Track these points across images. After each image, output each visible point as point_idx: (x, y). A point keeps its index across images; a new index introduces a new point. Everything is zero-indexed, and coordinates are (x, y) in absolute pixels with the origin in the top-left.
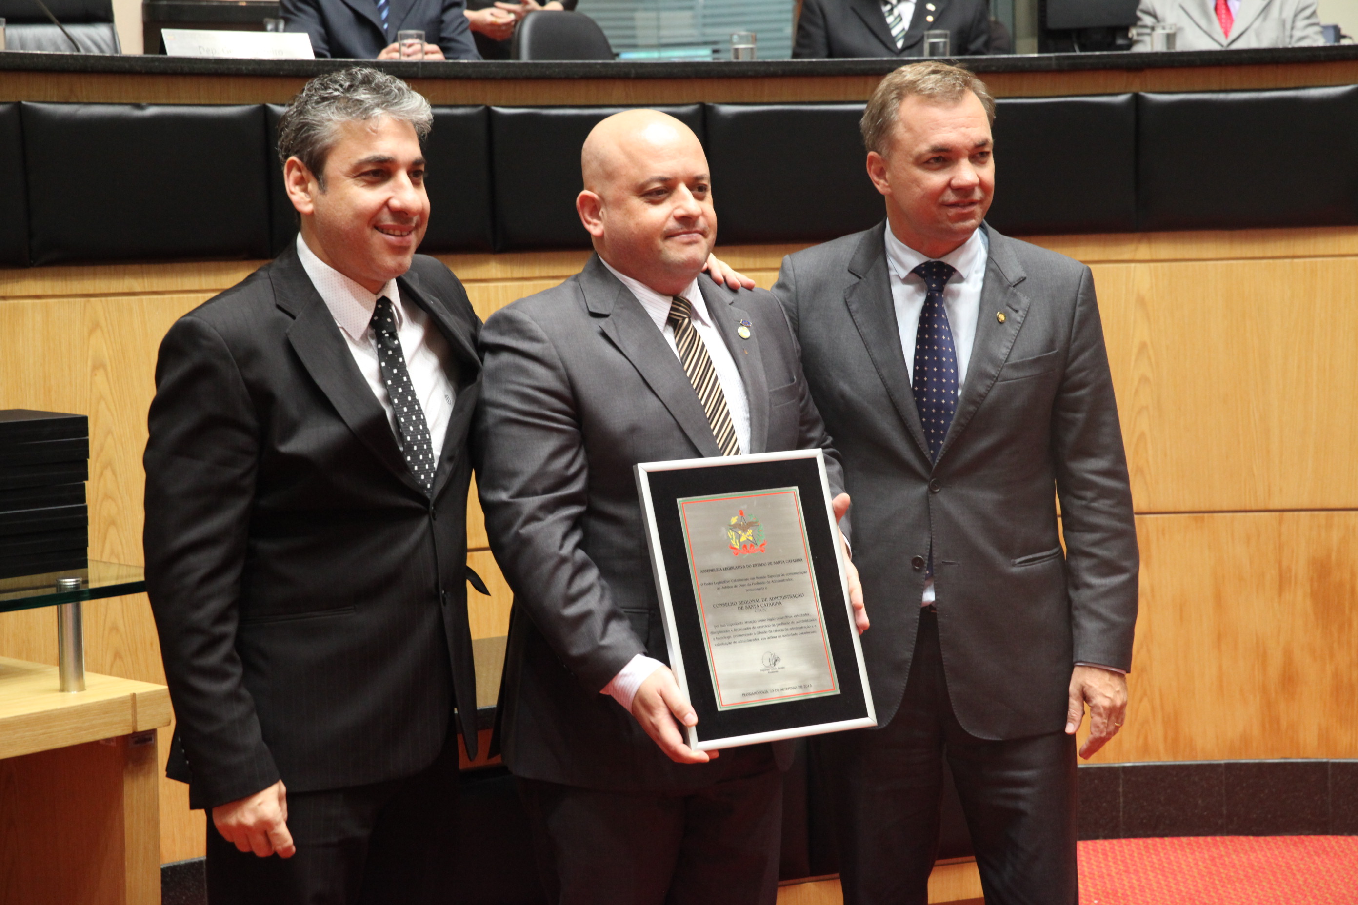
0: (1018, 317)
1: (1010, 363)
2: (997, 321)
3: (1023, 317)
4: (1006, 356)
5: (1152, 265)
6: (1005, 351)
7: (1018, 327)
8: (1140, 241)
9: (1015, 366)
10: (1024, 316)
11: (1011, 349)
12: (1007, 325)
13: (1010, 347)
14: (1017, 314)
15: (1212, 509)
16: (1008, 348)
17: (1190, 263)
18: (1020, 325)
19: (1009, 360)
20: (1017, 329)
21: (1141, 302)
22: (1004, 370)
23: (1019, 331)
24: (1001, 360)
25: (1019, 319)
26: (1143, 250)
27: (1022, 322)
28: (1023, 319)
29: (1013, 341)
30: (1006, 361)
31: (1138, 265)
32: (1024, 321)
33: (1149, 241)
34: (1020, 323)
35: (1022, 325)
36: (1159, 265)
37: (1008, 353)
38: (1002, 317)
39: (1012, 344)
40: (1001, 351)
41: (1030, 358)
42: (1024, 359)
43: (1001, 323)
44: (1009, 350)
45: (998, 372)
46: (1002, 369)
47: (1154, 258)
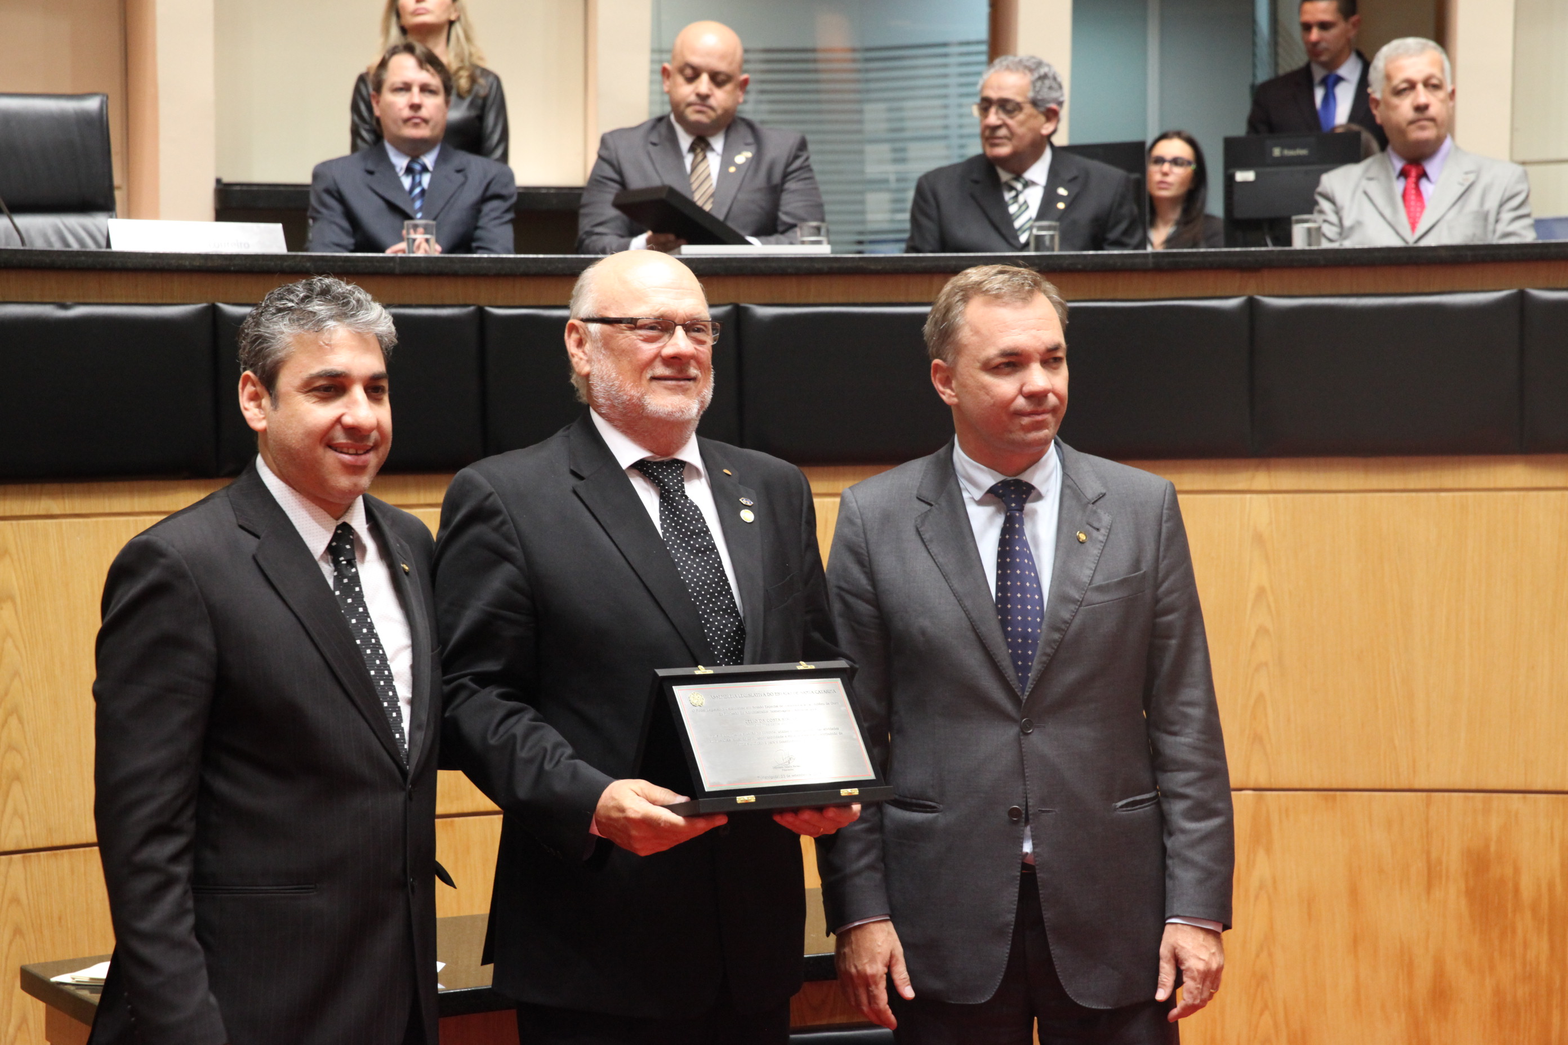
0: (1100, 536)
1: (1094, 585)
2: (1077, 541)
3: (1104, 535)
4: (1090, 578)
5: (1271, 496)
6: (1090, 572)
7: (1100, 546)
8: (1257, 468)
9: (1100, 589)
10: (1107, 534)
11: (1095, 571)
12: (1087, 544)
13: (1094, 568)
14: (1098, 533)
15: (1345, 787)
16: (1091, 569)
17: (1317, 496)
18: (1103, 544)
19: (1093, 582)
20: (1099, 549)
21: (1259, 539)
22: (1089, 593)
23: (1102, 550)
24: (1085, 582)
25: (1101, 538)
26: (1262, 479)
27: (1104, 541)
28: (1106, 538)
29: (1096, 562)
30: (1090, 584)
31: (1255, 496)
32: (1107, 540)
33: (1268, 468)
34: (1102, 542)
35: (1105, 545)
36: (1280, 496)
37: (1091, 575)
38: (1082, 537)
39: (1095, 565)
40: (1085, 574)
41: (1116, 580)
42: (1109, 581)
43: (1082, 543)
44: (1092, 572)
45: (1082, 596)
46: (1086, 592)
47: (1275, 488)
